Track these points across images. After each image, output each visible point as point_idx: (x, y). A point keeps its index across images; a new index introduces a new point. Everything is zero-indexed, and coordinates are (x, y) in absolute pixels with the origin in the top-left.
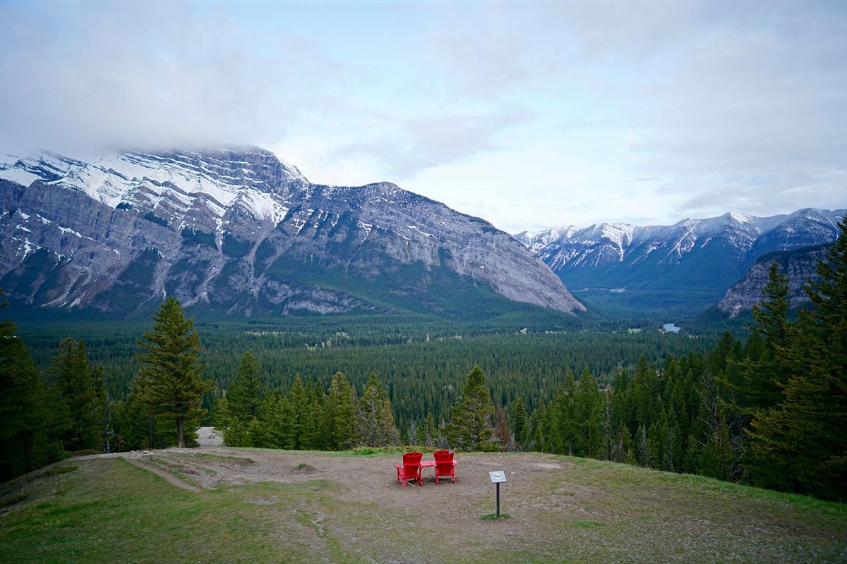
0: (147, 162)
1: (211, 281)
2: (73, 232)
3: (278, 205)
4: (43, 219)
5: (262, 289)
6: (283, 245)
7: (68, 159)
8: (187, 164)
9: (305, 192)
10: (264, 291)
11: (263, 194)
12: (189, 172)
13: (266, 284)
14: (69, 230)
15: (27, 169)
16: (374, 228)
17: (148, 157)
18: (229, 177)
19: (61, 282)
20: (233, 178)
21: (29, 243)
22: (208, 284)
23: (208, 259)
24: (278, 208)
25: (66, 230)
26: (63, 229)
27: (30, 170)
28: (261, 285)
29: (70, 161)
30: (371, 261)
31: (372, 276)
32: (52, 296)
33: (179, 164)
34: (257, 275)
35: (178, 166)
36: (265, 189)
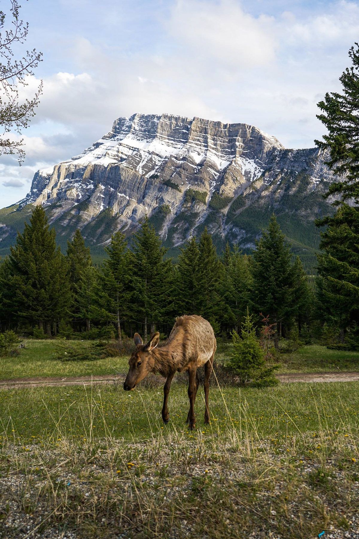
0: (176, 144)
1: (196, 228)
2: (125, 196)
3: (258, 167)
4: (111, 188)
5: (228, 233)
6: (252, 199)
7: (133, 147)
8: (200, 143)
9: (276, 156)
10: (230, 234)
11: (249, 161)
12: (200, 149)
13: (231, 229)
14: (123, 195)
15: (111, 157)
16: (321, 182)
17: (177, 141)
18: (227, 150)
19: (112, 230)
20: (229, 150)
21: (103, 204)
22: (194, 230)
23: (199, 212)
24: (258, 171)
25: (121, 195)
26: (119, 194)
27: (112, 157)
28: (228, 231)
29: (134, 149)
30: (311, 209)
31: (308, 222)
32: (105, 238)
33: (195, 143)
34: (226, 223)
35: (195, 145)
36: (251, 156)
